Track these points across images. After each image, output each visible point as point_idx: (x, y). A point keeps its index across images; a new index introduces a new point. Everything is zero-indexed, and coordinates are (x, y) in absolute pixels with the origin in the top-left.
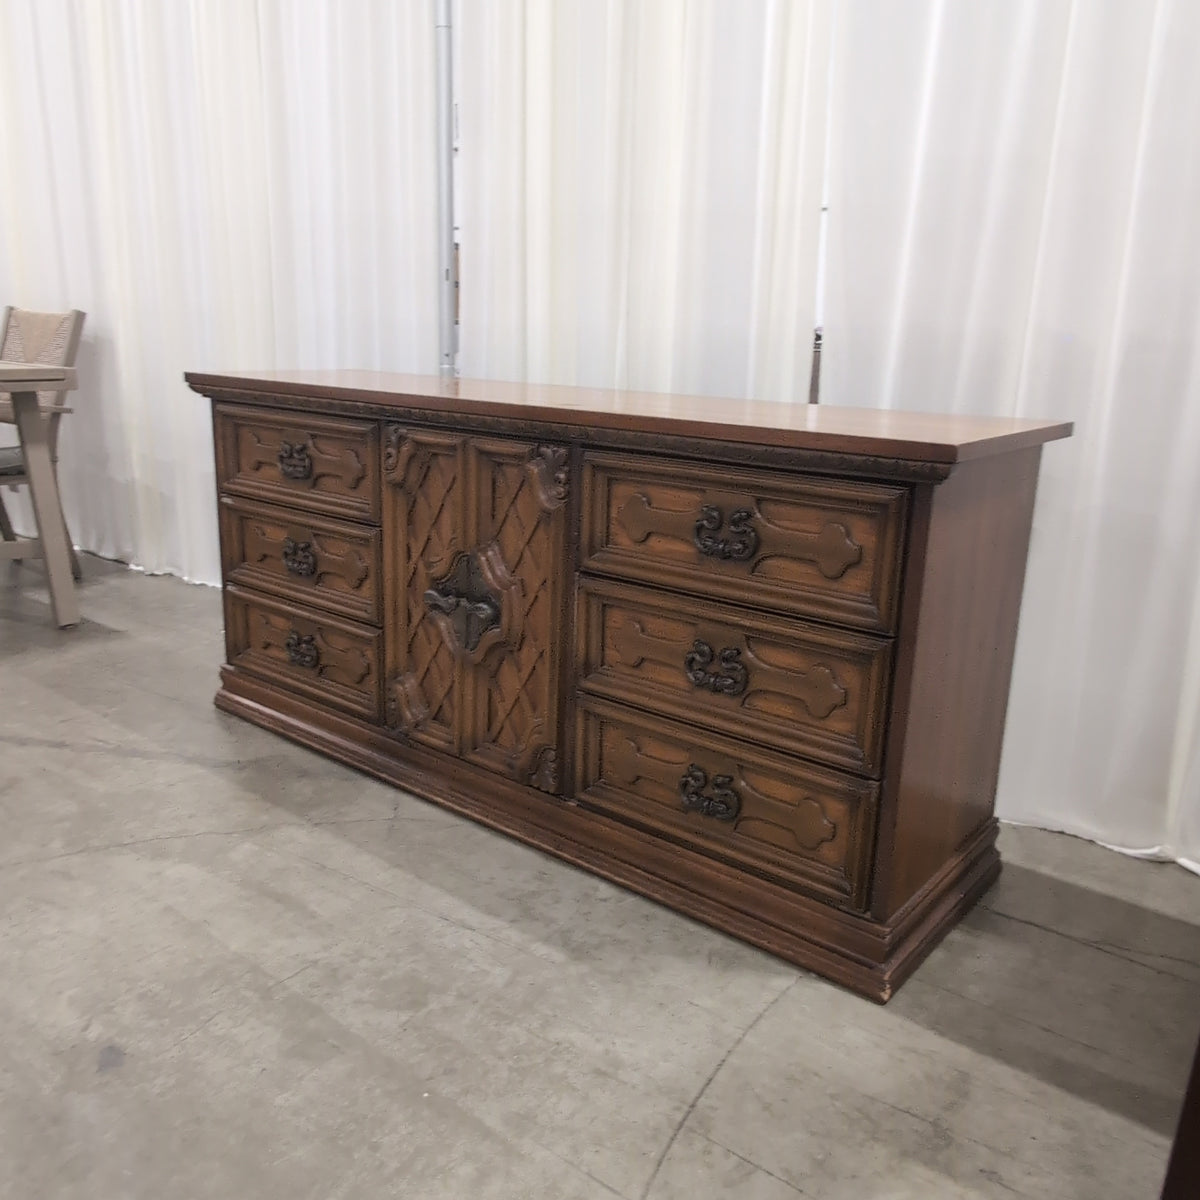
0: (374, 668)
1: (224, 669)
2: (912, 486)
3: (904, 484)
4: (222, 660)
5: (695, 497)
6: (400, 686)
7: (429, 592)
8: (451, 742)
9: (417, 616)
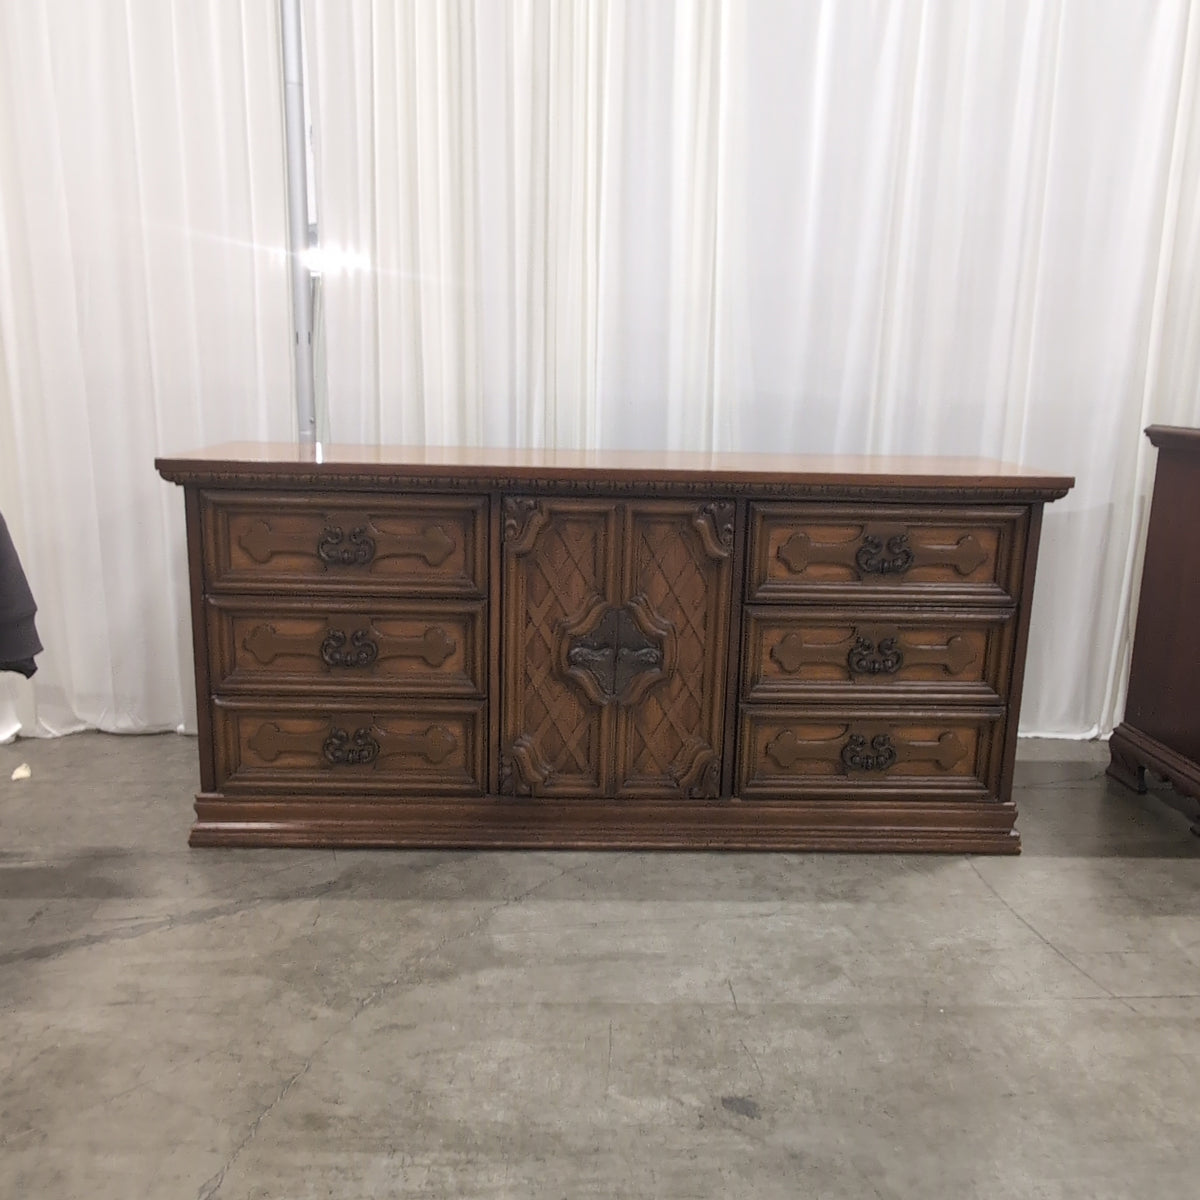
0: (461, 743)
1: (199, 799)
2: (1030, 505)
3: (1025, 505)
4: (197, 790)
5: (851, 531)
6: (522, 749)
7: (577, 650)
8: (593, 786)
9: (539, 677)
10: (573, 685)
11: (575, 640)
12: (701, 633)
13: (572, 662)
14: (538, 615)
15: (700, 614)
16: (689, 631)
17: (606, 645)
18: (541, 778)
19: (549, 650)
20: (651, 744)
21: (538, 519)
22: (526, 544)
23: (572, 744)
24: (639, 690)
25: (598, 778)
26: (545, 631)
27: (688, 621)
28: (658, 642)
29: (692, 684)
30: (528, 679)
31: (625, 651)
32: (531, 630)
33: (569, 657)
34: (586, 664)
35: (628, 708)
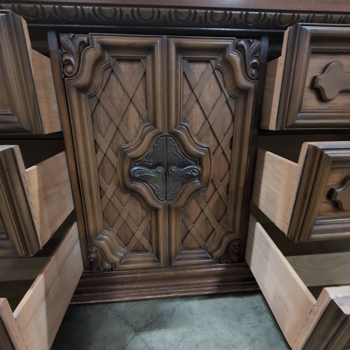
6: (103, 242)
7: (135, 168)
8: (154, 261)
9: (110, 190)
10: (136, 194)
11: (134, 160)
12: (228, 152)
13: (133, 178)
14: (104, 144)
15: (228, 137)
16: (219, 151)
17: (159, 164)
18: (118, 259)
19: (116, 169)
20: (193, 231)
21: (91, 54)
22: (84, 79)
23: (139, 234)
24: (184, 197)
25: (158, 255)
26: (111, 155)
27: (219, 144)
28: (199, 160)
29: (222, 190)
30: (102, 192)
31: (174, 169)
32: (100, 155)
33: (129, 174)
34: (143, 179)
35: (177, 209)
